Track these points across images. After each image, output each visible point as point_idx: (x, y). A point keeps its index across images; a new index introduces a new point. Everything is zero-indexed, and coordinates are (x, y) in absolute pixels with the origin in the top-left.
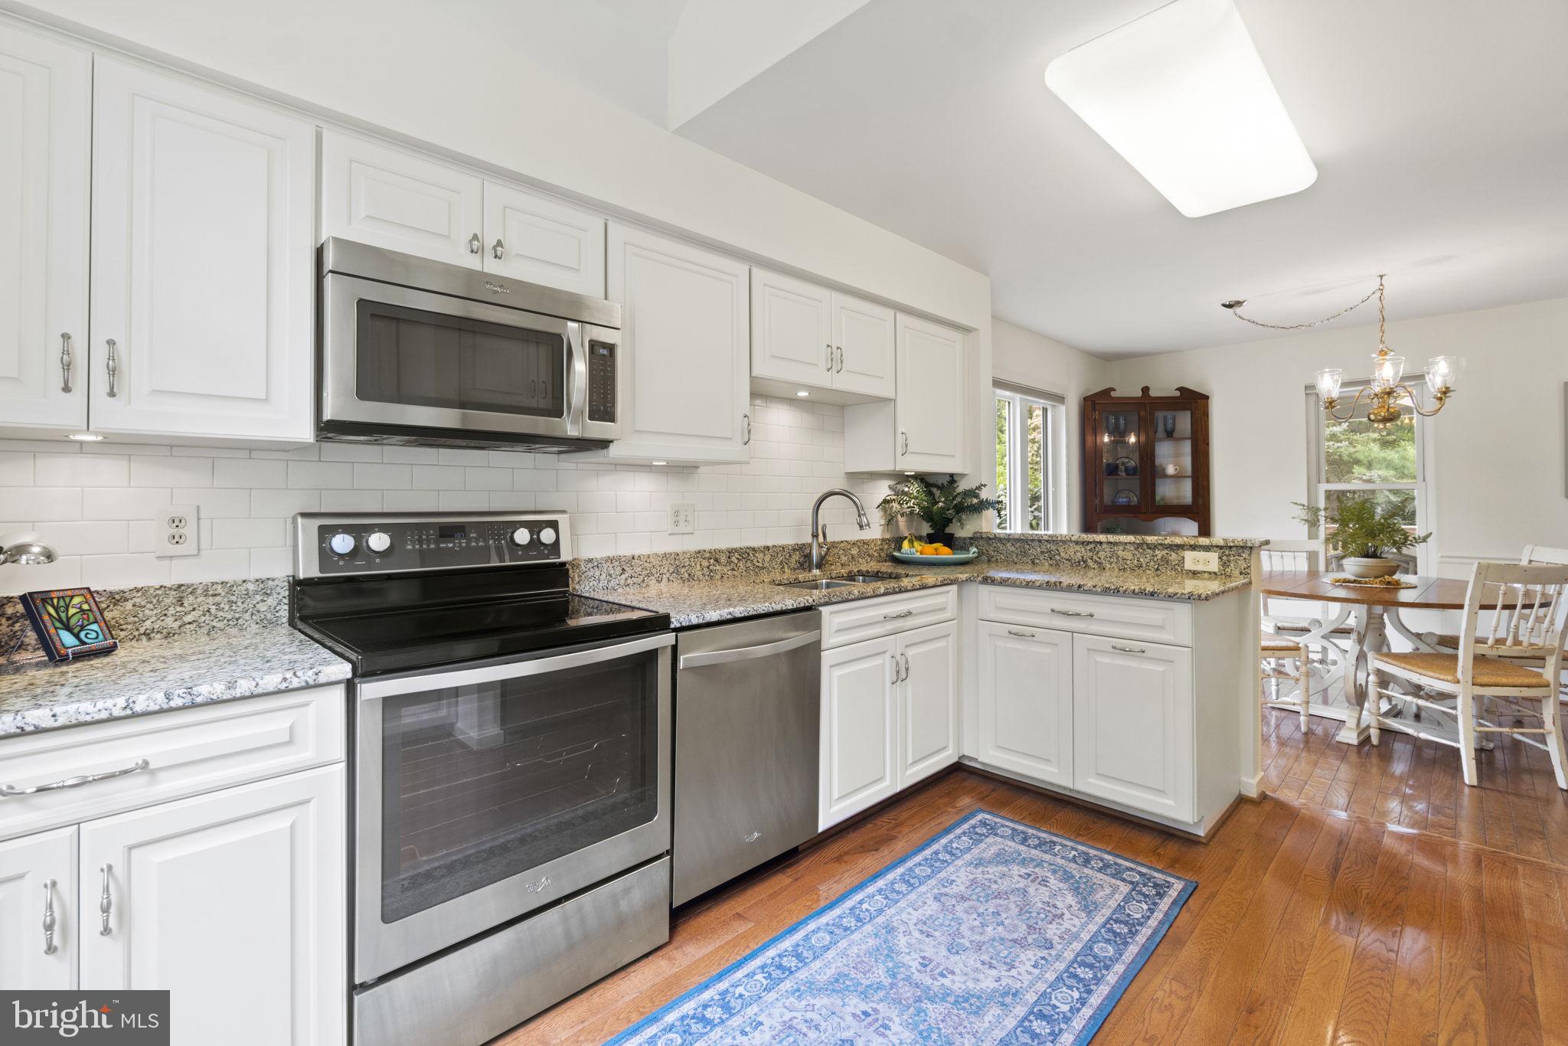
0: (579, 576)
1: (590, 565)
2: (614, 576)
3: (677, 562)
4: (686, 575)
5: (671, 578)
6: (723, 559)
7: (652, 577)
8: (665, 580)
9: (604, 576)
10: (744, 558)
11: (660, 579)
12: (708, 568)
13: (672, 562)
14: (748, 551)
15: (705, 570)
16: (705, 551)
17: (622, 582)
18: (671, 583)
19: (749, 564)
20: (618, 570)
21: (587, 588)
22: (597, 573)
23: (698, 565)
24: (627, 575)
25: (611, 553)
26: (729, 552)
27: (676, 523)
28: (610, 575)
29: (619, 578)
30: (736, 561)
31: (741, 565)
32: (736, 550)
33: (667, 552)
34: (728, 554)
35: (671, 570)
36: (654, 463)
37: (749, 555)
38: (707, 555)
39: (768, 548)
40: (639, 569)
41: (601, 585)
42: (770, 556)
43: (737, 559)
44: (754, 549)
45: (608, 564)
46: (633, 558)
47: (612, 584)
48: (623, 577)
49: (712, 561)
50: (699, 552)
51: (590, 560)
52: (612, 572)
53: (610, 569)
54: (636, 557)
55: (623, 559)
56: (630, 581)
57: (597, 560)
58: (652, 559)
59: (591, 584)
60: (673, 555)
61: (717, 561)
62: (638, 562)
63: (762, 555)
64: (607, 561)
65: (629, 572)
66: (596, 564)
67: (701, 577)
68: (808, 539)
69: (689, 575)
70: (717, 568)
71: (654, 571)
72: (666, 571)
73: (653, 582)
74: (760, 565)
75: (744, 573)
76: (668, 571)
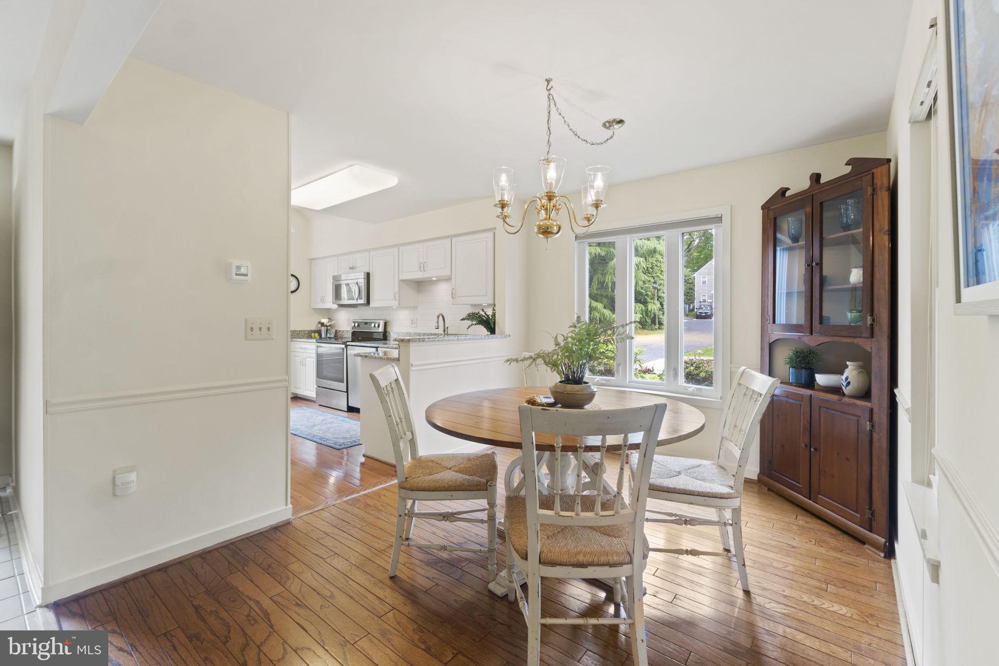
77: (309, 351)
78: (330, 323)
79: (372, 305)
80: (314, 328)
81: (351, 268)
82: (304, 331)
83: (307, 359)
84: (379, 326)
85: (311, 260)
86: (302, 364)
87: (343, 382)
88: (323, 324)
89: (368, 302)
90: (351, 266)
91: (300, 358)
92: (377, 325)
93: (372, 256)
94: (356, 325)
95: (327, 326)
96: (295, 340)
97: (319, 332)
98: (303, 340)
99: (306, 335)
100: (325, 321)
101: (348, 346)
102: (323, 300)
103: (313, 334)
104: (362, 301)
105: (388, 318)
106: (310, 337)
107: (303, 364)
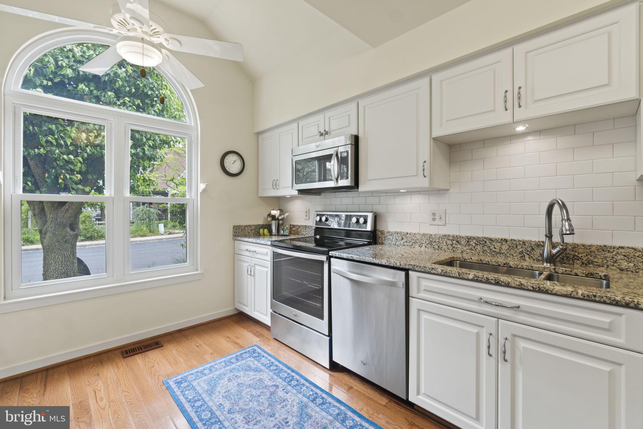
0: (384, 238)
1: (388, 234)
2: (398, 240)
3: (431, 239)
4: (436, 247)
5: (427, 246)
6: (463, 242)
7: (416, 244)
8: (423, 247)
9: (394, 239)
10: (481, 244)
11: (421, 246)
12: (452, 245)
13: (428, 239)
14: (485, 240)
15: (449, 246)
16: (449, 235)
17: (402, 243)
18: (427, 248)
19: (486, 248)
20: (400, 238)
21: (387, 243)
22: (391, 238)
23: (444, 242)
24: (404, 241)
25: (398, 230)
26: (468, 239)
27: (434, 219)
28: (397, 239)
29: (400, 241)
30: (474, 245)
31: (479, 248)
32: (474, 238)
33: (425, 233)
34: (467, 240)
35: (427, 243)
36: (401, 191)
37: (486, 242)
38: (451, 238)
39: (506, 241)
40: (410, 239)
41: (393, 243)
42: (507, 247)
43: (475, 243)
44: (491, 239)
45: (396, 234)
46: (407, 234)
47: (397, 243)
48: (403, 241)
49: (454, 242)
50: (445, 236)
51: (389, 232)
52: (397, 238)
53: (397, 236)
54: (409, 234)
55: (403, 233)
56: (405, 244)
57: (391, 233)
58: (417, 236)
59: (389, 242)
60: (428, 235)
61: (458, 242)
62: (409, 236)
63: (499, 244)
64: (395, 233)
65: (405, 240)
66: (391, 234)
67: (446, 249)
68: (543, 238)
69: (439, 247)
70: (459, 246)
71: (418, 241)
72: (424, 242)
73: (417, 246)
74: (498, 251)
75: (481, 253)
76: (426, 242)
77: (258, 256)
78: (283, 216)
79: (361, 188)
80: (261, 222)
81: (322, 135)
82: (250, 226)
83: (257, 267)
84: (365, 222)
85: (259, 134)
86: (249, 273)
87: (322, 317)
88: (273, 217)
89: (356, 184)
90: (322, 131)
91: (246, 264)
92: (362, 220)
93: (364, 107)
94: (324, 219)
95: (278, 219)
96: (239, 238)
97: (269, 227)
98: (251, 240)
99: (253, 231)
100: (275, 213)
101: (332, 259)
102: (275, 185)
103: (261, 230)
104: (344, 183)
105: (379, 209)
106: (258, 235)
107: (252, 274)
